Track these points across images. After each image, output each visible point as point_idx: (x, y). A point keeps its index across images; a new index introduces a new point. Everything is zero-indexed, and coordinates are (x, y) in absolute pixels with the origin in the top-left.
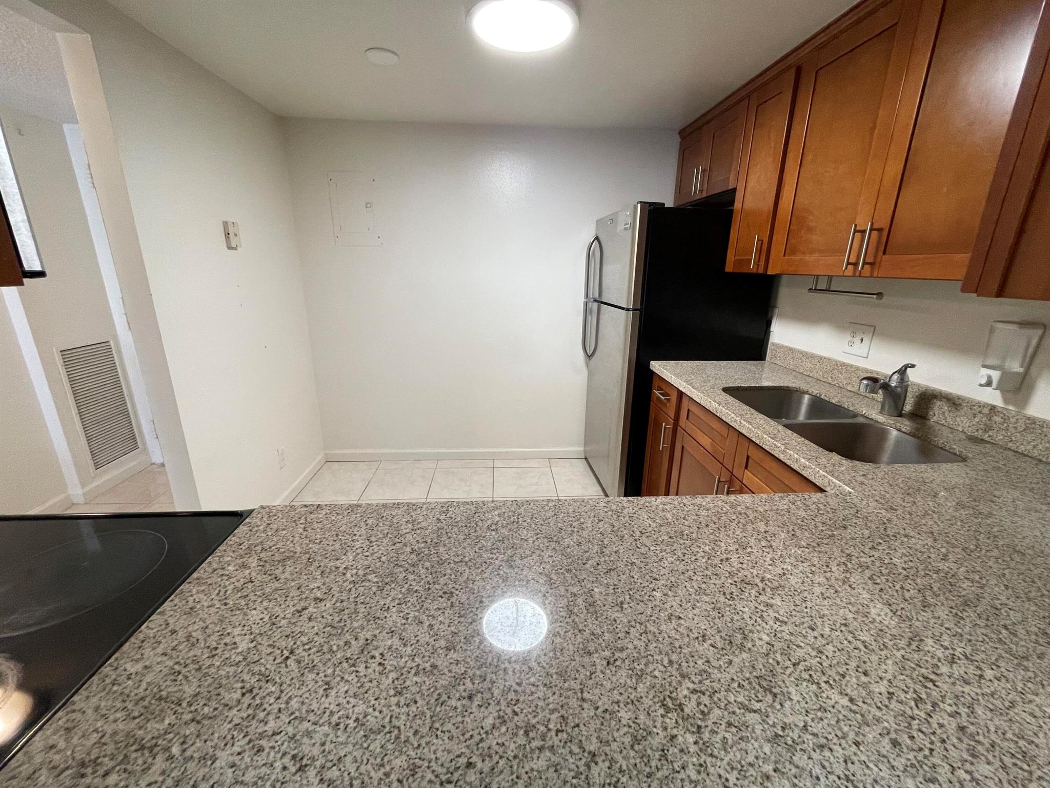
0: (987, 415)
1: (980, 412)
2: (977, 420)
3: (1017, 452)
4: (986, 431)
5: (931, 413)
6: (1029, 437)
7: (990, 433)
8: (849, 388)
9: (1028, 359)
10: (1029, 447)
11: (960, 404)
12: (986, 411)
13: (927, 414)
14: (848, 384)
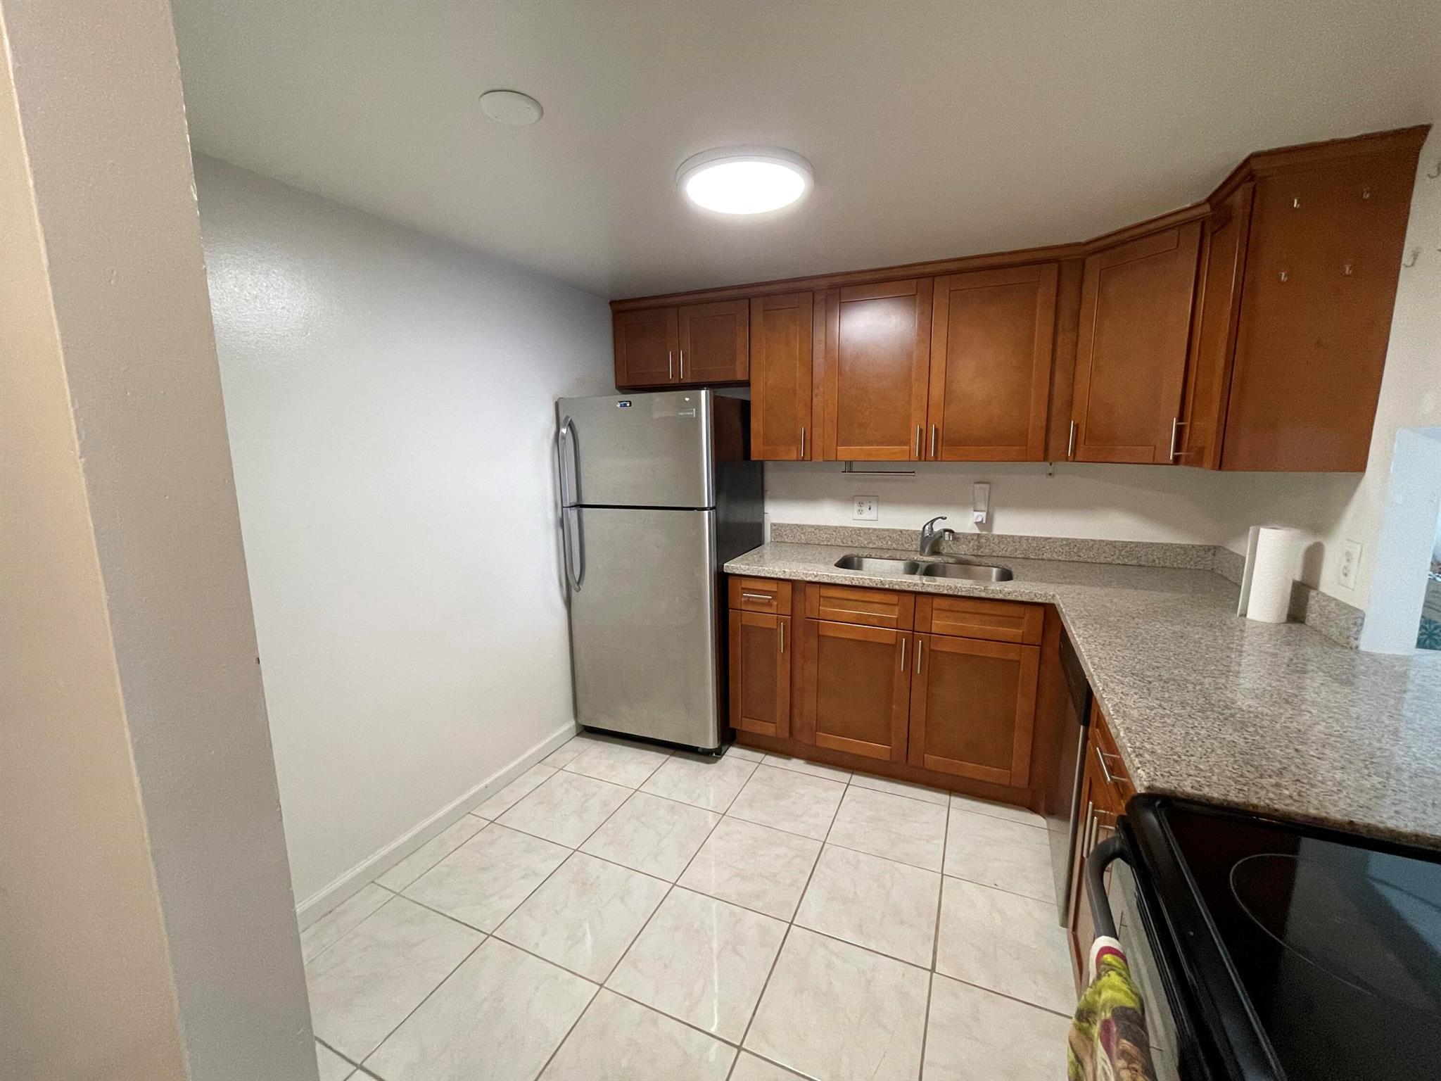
0: (976, 540)
1: (972, 539)
2: (971, 544)
3: (998, 557)
4: (978, 549)
5: (941, 548)
6: (1002, 546)
7: (981, 550)
8: (871, 546)
9: (987, 502)
10: (1004, 552)
11: (959, 538)
12: (975, 538)
13: (939, 549)
14: (868, 543)
